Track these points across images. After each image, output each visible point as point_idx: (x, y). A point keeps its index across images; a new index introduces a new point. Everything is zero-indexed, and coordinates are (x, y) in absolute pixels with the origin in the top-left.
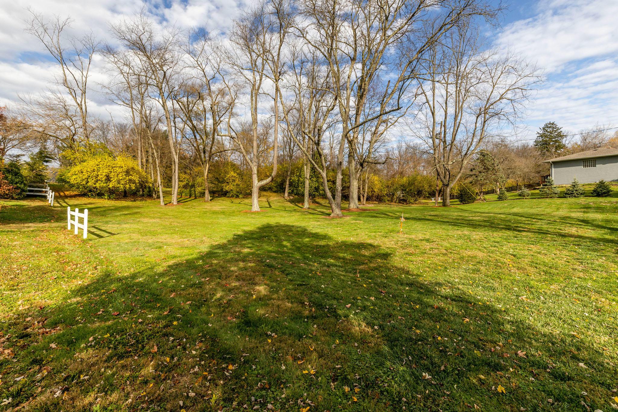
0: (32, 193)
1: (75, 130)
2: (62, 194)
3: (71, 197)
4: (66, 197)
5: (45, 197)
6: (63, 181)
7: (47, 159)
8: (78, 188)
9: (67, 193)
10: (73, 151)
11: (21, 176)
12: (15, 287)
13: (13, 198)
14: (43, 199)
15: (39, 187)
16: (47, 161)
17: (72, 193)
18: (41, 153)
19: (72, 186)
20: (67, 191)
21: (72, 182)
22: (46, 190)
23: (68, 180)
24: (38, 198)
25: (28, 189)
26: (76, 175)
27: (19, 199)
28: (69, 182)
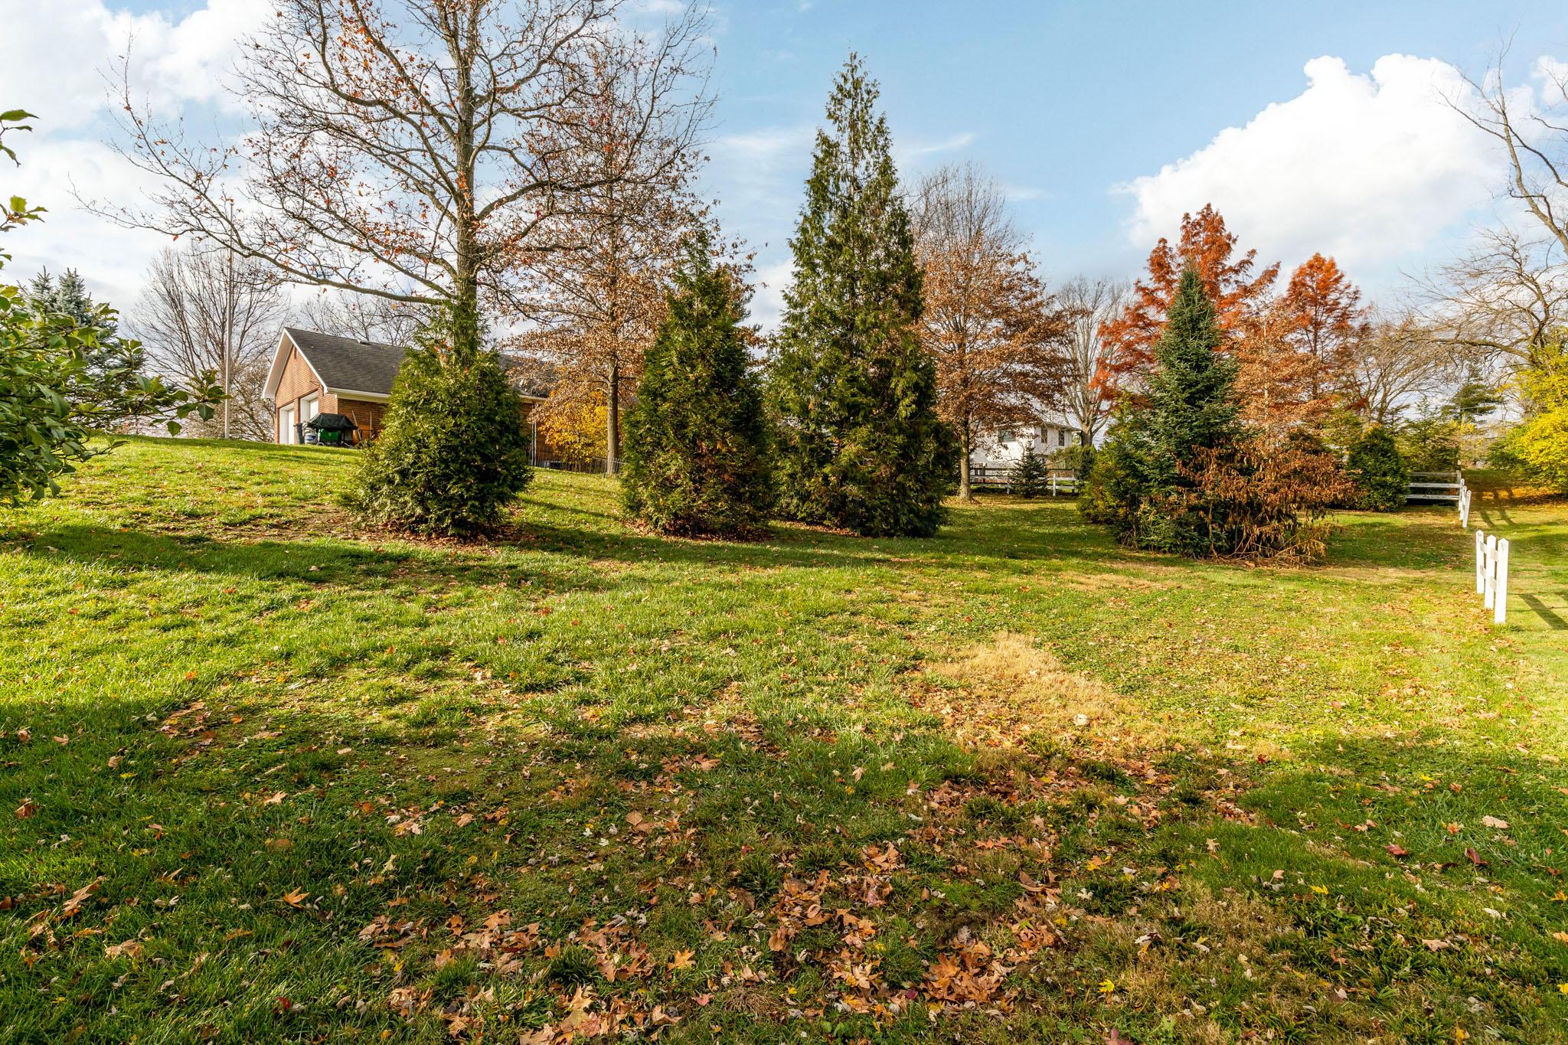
0: (1421, 496)
1: (1547, 312)
2: (1503, 494)
3: (1529, 501)
4: (1514, 502)
5: (1453, 504)
6: (1510, 460)
7: (1481, 405)
8: (1554, 477)
9: (1519, 492)
10: (1539, 372)
11: (1396, 455)
12: (1254, 701)
13: (1377, 510)
14: (1448, 509)
15: (1439, 481)
16: (1482, 411)
17: (1534, 492)
18: (1467, 391)
19: (1535, 471)
20: (1518, 486)
21: (1534, 459)
22: (1456, 486)
23: (1521, 457)
24: (1435, 506)
25: (1412, 485)
26: (1545, 438)
27: (1391, 510)
28: (1523, 462)
